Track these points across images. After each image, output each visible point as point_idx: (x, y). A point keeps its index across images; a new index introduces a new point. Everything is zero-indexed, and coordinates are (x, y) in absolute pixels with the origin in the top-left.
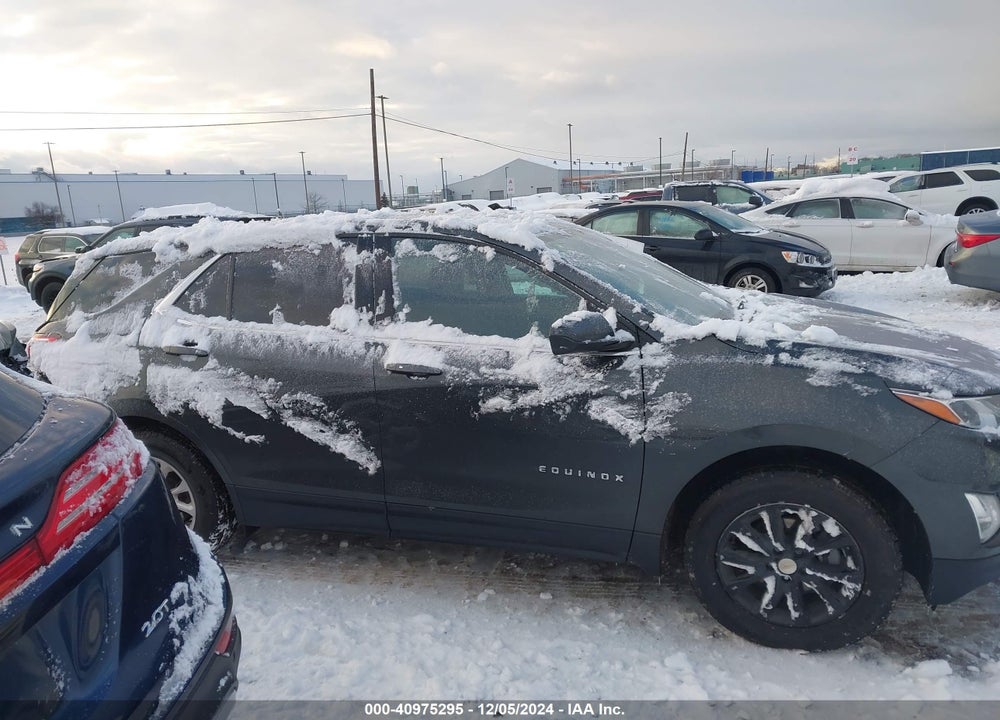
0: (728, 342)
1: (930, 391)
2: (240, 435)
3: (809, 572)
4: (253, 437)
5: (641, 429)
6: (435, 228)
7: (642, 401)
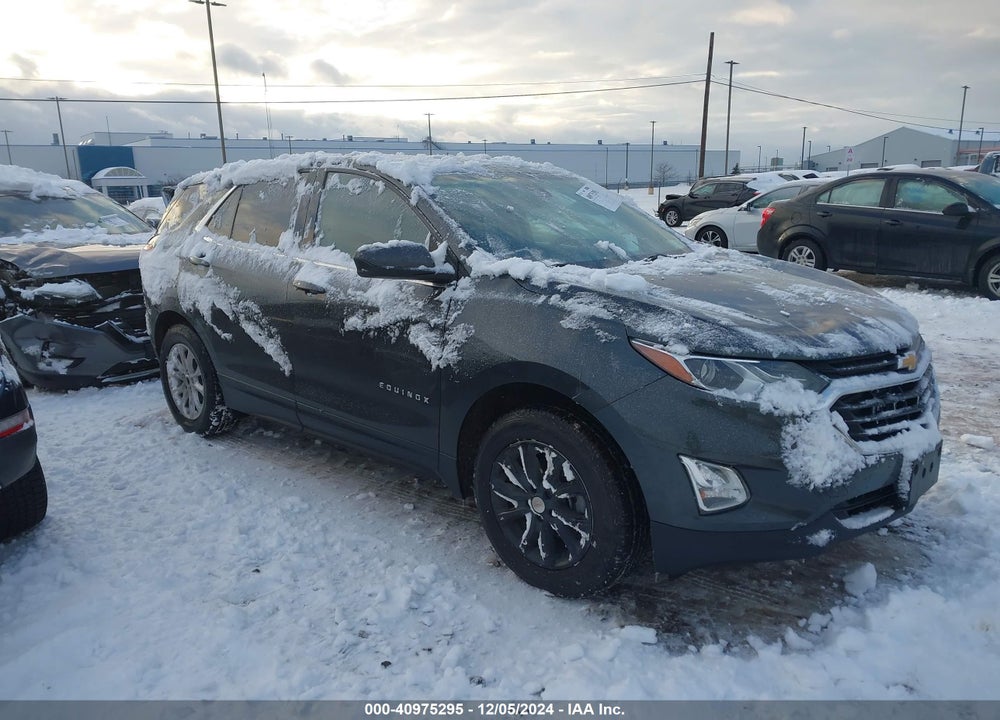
0: (518, 281)
1: (665, 344)
2: (219, 332)
3: (554, 514)
4: (226, 335)
5: (439, 356)
6: (355, 165)
7: (443, 329)
